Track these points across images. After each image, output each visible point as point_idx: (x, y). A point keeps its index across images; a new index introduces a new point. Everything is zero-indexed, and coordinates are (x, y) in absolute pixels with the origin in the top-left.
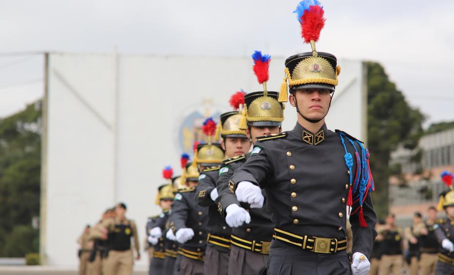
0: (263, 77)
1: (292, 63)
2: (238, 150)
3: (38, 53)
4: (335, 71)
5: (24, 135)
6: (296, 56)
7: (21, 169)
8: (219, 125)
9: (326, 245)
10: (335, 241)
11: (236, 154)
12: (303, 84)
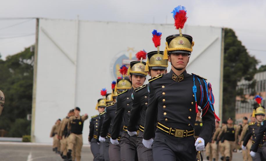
0: (157, 44)
1: (169, 40)
2: (138, 82)
3: (33, 18)
4: (191, 44)
5: (23, 66)
6: (172, 36)
7: (21, 86)
8: (129, 68)
9: (181, 133)
10: (186, 131)
11: (137, 84)
12: (174, 51)
